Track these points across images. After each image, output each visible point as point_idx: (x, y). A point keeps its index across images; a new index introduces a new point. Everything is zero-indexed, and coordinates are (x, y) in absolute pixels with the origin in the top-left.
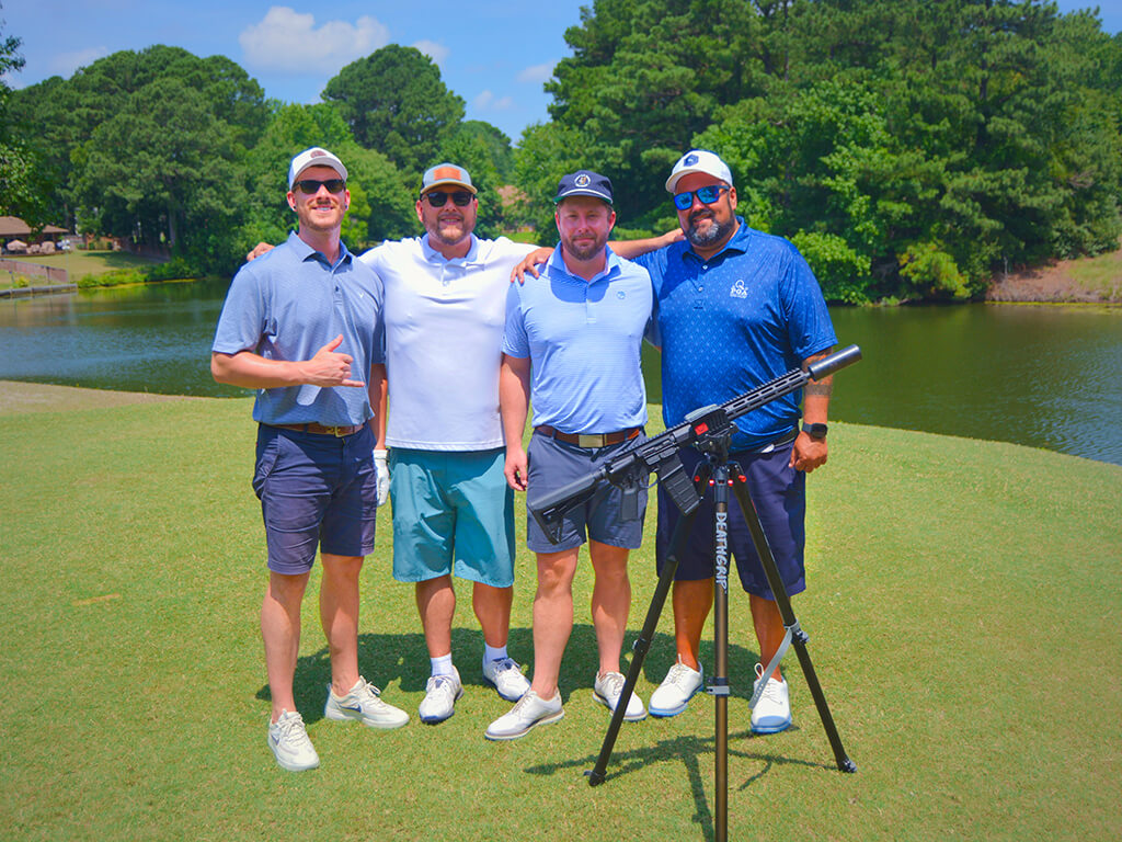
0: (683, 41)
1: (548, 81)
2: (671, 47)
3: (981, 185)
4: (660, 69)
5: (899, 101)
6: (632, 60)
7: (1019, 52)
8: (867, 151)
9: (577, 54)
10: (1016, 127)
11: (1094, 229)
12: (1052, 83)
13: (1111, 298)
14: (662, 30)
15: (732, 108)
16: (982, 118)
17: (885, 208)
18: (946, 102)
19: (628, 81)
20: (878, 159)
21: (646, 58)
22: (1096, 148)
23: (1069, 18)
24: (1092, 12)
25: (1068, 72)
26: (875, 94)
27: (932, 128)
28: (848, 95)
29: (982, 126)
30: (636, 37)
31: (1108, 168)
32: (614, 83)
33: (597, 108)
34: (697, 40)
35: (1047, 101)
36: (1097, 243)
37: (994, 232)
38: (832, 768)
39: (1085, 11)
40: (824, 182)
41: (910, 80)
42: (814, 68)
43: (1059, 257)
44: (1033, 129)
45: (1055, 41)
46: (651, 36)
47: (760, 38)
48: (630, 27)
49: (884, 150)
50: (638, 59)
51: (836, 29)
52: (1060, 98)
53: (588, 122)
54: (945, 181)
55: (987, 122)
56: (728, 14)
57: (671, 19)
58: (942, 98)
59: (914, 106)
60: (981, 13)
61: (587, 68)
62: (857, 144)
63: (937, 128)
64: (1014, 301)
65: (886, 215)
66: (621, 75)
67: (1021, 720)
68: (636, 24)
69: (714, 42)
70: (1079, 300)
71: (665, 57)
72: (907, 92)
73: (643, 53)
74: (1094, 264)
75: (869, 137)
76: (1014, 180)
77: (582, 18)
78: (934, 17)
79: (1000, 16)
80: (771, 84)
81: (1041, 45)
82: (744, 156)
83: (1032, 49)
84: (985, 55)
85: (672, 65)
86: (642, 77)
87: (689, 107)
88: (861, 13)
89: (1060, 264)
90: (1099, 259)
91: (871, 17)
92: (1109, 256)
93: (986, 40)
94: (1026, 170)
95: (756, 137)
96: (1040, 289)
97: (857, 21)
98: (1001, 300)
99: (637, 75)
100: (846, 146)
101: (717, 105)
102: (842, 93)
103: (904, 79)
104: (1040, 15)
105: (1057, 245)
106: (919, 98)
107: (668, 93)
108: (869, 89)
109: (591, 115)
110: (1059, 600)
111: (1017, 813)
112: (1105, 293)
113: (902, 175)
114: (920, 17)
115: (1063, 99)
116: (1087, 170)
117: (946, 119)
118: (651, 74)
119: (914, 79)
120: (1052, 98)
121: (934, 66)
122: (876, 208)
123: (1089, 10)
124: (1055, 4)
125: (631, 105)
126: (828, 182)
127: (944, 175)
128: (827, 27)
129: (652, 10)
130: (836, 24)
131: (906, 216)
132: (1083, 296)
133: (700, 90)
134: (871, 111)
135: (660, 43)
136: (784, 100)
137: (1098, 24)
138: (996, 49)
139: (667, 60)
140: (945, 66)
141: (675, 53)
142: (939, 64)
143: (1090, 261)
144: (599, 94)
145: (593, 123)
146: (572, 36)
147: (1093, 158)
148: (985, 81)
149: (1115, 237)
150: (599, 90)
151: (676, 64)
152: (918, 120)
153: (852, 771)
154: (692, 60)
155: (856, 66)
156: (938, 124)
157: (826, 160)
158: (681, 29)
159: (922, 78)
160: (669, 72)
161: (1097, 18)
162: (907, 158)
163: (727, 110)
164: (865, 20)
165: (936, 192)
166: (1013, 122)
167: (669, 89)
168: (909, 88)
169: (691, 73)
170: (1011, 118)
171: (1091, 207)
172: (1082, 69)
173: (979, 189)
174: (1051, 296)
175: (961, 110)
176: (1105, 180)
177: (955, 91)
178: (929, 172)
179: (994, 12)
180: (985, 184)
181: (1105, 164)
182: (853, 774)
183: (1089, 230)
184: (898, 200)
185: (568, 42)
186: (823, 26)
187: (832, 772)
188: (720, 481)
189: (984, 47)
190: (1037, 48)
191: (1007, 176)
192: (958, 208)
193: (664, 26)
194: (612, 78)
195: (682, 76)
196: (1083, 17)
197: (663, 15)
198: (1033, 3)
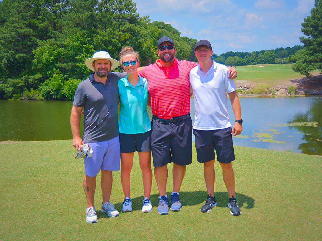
0: (28, 20)
2: (24, 22)
4: (22, 29)
5: (98, 40)
6: (11, 25)
7: (130, 27)
8: (89, 55)
12: (139, 36)
14: (21, 17)
15: (45, 42)
18: (111, 41)
21: (16, 25)
23: (142, 18)
24: (147, 17)
25: (143, 33)
26: (90, 38)
27: (107, 48)
28: (82, 38)
29: (120, 48)
30: (12, 18)
34: (33, 20)
35: (138, 41)
39: (145, 17)
41: (100, 34)
45: (139, 24)
46: (17, 18)
47: (53, 20)
48: (10, 15)
50: (14, 25)
51: (77, 19)
52: (141, 40)
56: (43, 13)
57: (24, 13)
59: (102, 42)
60: (119, 16)
62: (86, 53)
63: (109, 48)
66: (7, 30)
68: (12, 15)
69: (39, 21)
71: (22, 25)
72: (100, 38)
75: (89, 50)
79: (124, 17)
80: (58, 34)
81: (136, 25)
85: (25, 28)
86: (16, 31)
88: (84, 14)
91: (87, 16)
97: (83, 16)
99: (14, 31)
100: (82, 53)
101: (40, 41)
104: (135, 17)
106: (104, 40)
107: (25, 37)
118: (19, 30)
119: (101, 34)
121: (105, 30)
123: (146, 16)
124: (139, 14)
126: (78, 64)
128: (74, 18)
129: (17, 10)
130: (77, 17)
134: (89, 43)
135: (20, 21)
136: (62, 39)
137: (149, 20)
138: (124, 26)
139: (23, 26)
141: (25, 24)
148: (120, 35)
152: (103, 46)
154: (29, 26)
155: (84, 30)
157: (77, 58)
158: (27, 16)
160: (25, 30)
161: (149, 19)
168: (100, 36)
169: (32, 31)
175: (115, 43)
177: (112, 38)
179: (122, 16)
186: (73, 18)
189: (120, 25)
190: (135, 26)
195: (30, 31)
196: (145, 18)
197: (21, 12)
198: (133, 14)
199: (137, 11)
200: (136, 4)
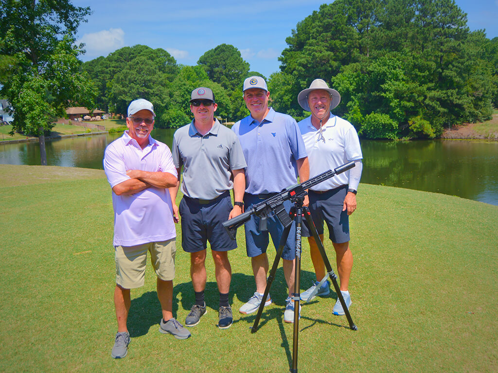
0: (329, 42)
1: (280, 57)
2: (325, 44)
3: (440, 95)
4: (321, 53)
5: (409, 64)
6: (310, 49)
7: (455, 46)
8: (397, 83)
9: (290, 47)
10: (453, 74)
11: (483, 112)
12: (467, 57)
13: (489, 138)
14: (321, 38)
15: (347, 66)
16: (441, 71)
17: (404, 104)
18: (427, 64)
19: (309, 57)
20: (401, 86)
21: (315, 48)
22: (484, 81)
23: (474, 33)
24: (482, 31)
25: (473, 53)
26: (401, 62)
27: (421, 74)
28: (390, 62)
29: (441, 73)
30: (311, 41)
31: (488, 89)
32: (303, 58)
33: (297, 67)
34: (334, 41)
35: (465, 64)
36: (484, 117)
37: (444, 113)
38: (348, 328)
40: (382, 95)
41: (414, 56)
42: (378, 52)
43: (469, 122)
44: (460, 74)
45: (468, 41)
46: (317, 40)
47: (358, 41)
48: (310, 37)
49: (404, 82)
50: (312, 49)
51: (385, 37)
52: (470, 63)
53: (294, 72)
54: (426, 94)
55: (443, 72)
56: (346, 32)
57: (325, 34)
58: (426, 63)
59: (415, 66)
60: (440, 31)
61: (294, 52)
62: (394, 80)
63: (424, 74)
64: (452, 139)
65: (404, 107)
66: (306, 55)
67: (426, 310)
68: (312, 36)
69: (341, 42)
70: (477, 138)
71: (322, 48)
72: (413, 61)
73: (314, 47)
74: (482, 125)
75: (398, 77)
76: (452, 93)
77: (292, 33)
78: (423, 33)
79: (448, 32)
80: (362, 58)
81: (463, 43)
82: (351, 84)
83: (459, 45)
84: (442, 47)
85: (325, 51)
86: (314, 55)
87: (331, 66)
88: (395, 31)
89: (470, 125)
90: (485, 123)
91: (399, 33)
92: (488, 122)
93: (442, 41)
94: (457, 90)
95: (356, 77)
96: (462, 134)
97: (394, 34)
98: (447, 138)
99: (312, 54)
100: (390, 81)
101: (342, 66)
102: (388, 61)
103: (411, 56)
104: (463, 32)
105: (468, 118)
106: (417, 63)
108: (398, 60)
109: (294, 69)
110: (449, 258)
111: (419, 349)
112: (486, 136)
113: (410, 92)
114: (418, 33)
115: (471, 63)
116: (480, 90)
117: (427, 71)
118: (317, 54)
120: (467, 63)
121: (423, 51)
122: (401, 104)
123: (481, 30)
124: (468, 28)
125: (309, 66)
126: (383, 94)
127: (426, 92)
128: (383, 37)
129: (318, 31)
130: (386, 35)
131: (412, 107)
132: (478, 137)
133: (335, 60)
134: (399, 68)
135: (320, 43)
136: (366, 64)
137: (484, 35)
138: (446, 45)
140: (427, 51)
141: (326, 46)
142: (425, 50)
143: (481, 124)
144: (298, 62)
145: (295, 72)
146: (288, 40)
147: (483, 85)
148: (442, 57)
149: (490, 115)
150: (297, 61)
151: (326, 50)
152: (417, 71)
153: (356, 330)
154: (332, 49)
155: (393, 51)
156: (424, 72)
157: (382, 86)
158: (328, 37)
159: (418, 55)
160: (324, 54)
161: (485, 33)
162: (412, 85)
163: (345, 68)
164: (397, 34)
165: (423, 98)
166: (452, 72)
167: (324, 60)
168: (413, 59)
169: (332, 54)
170: (451, 70)
171: (481, 103)
172: (478, 52)
173: (439, 97)
174: (466, 137)
175: (433, 67)
176: (487, 93)
177: (431, 60)
178: (420, 90)
179: (445, 31)
180: (441, 95)
181: (487, 87)
182: (356, 331)
183: (481, 112)
184: (409, 101)
185: (287, 42)
186: (381, 36)
187: (347, 330)
188: (299, 215)
189: (442, 44)
190: (461, 44)
191: (450, 92)
192: (431, 104)
193: (322, 36)
194: (302, 56)
195: (329, 55)
196: (479, 33)
197: (321, 32)
198: (460, 28)
199: (466, 23)
200: (466, 14)
